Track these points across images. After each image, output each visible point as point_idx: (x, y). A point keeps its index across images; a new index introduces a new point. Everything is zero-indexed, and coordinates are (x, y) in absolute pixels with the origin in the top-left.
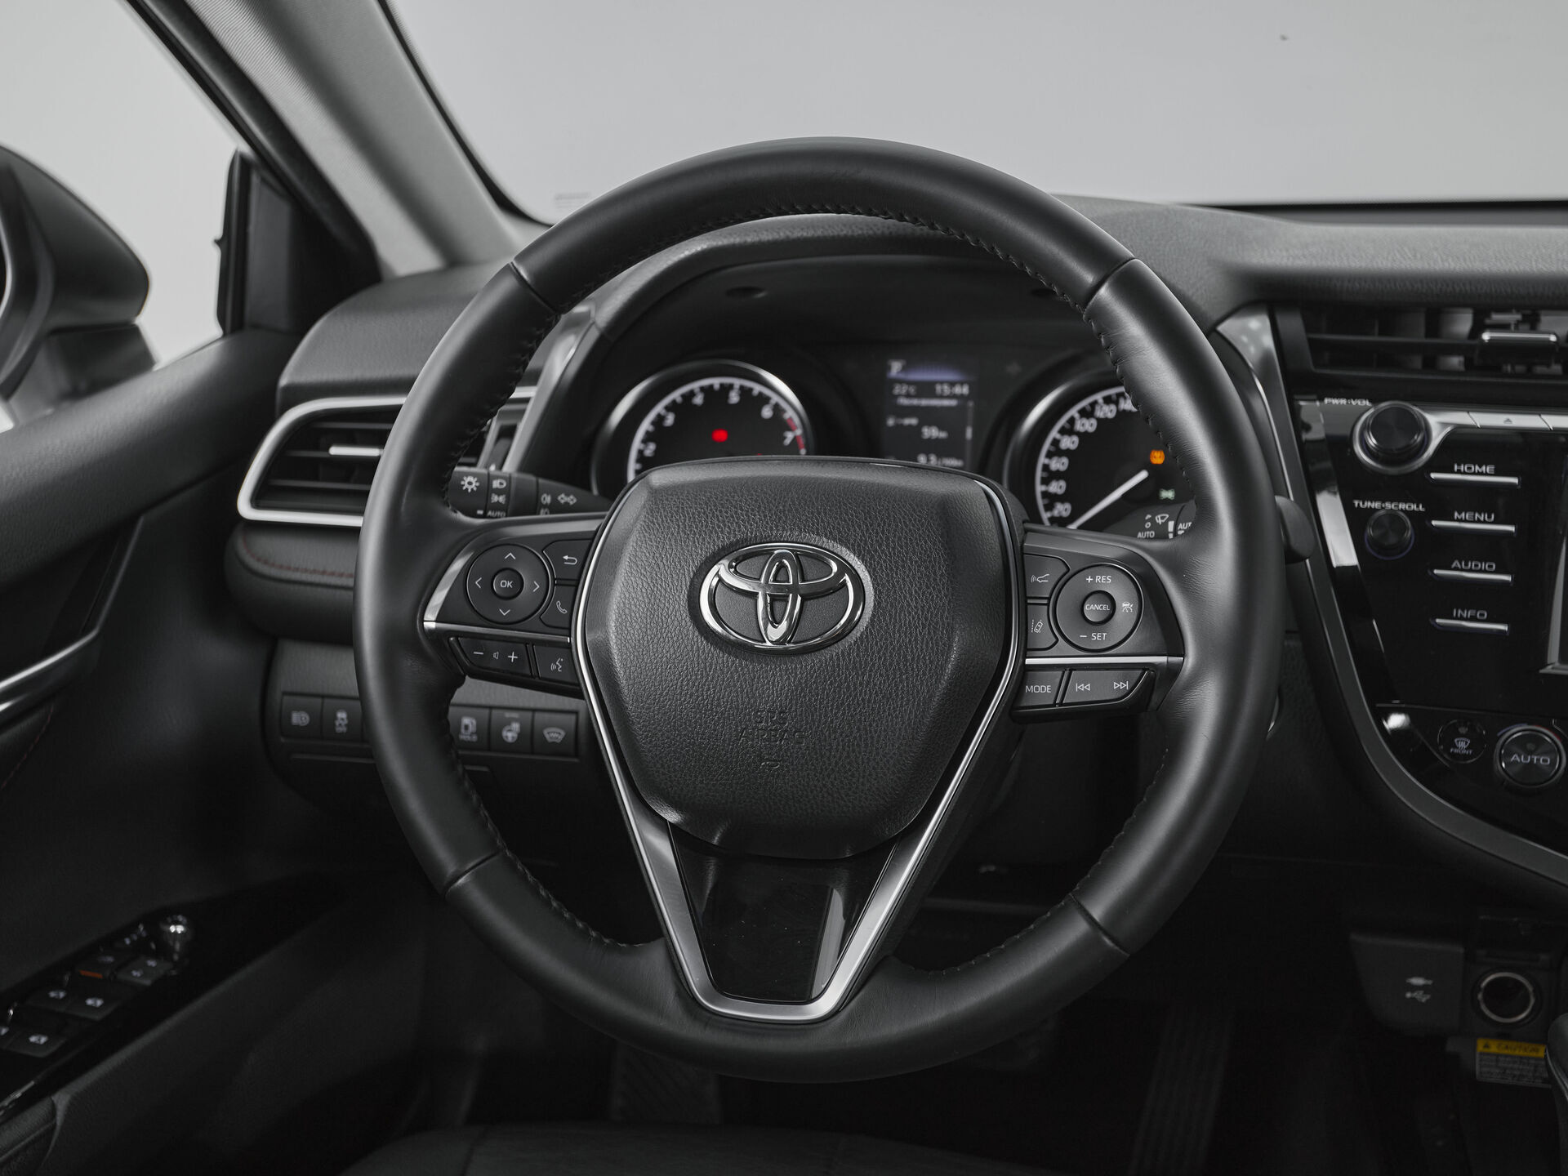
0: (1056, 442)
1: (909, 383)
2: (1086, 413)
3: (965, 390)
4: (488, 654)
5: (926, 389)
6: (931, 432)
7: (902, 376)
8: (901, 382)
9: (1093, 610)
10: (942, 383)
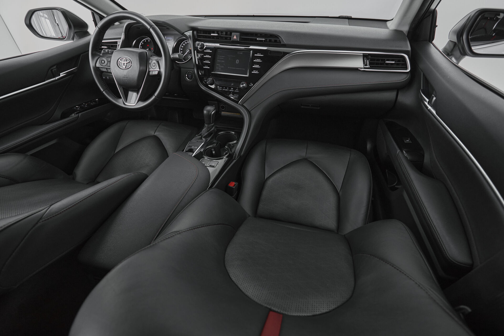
0: (181, 47)
2: (184, 43)
4: (103, 69)
7: (166, 38)
9: (154, 65)
10: (170, 39)
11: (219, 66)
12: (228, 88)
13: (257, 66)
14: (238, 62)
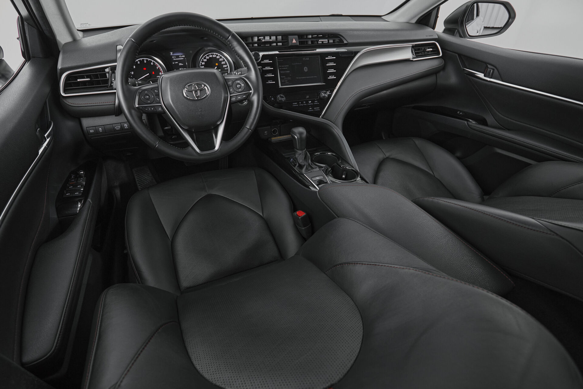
0: (201, 64)
1: (175, 56)
2: (205, 58)
3: (184, 56)
4: (148, 109)
5: (178, 57)
6: (180, 64)
7: (173, 55)
8: (173, 56)
9: (238, 86)
10: (180, 55)
11: (285, 78)
12: (304, 102)
13: (332, 71)
14: (307, 69)
